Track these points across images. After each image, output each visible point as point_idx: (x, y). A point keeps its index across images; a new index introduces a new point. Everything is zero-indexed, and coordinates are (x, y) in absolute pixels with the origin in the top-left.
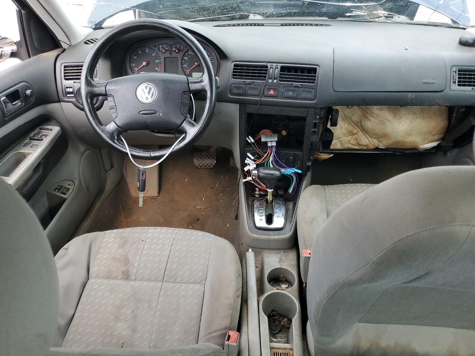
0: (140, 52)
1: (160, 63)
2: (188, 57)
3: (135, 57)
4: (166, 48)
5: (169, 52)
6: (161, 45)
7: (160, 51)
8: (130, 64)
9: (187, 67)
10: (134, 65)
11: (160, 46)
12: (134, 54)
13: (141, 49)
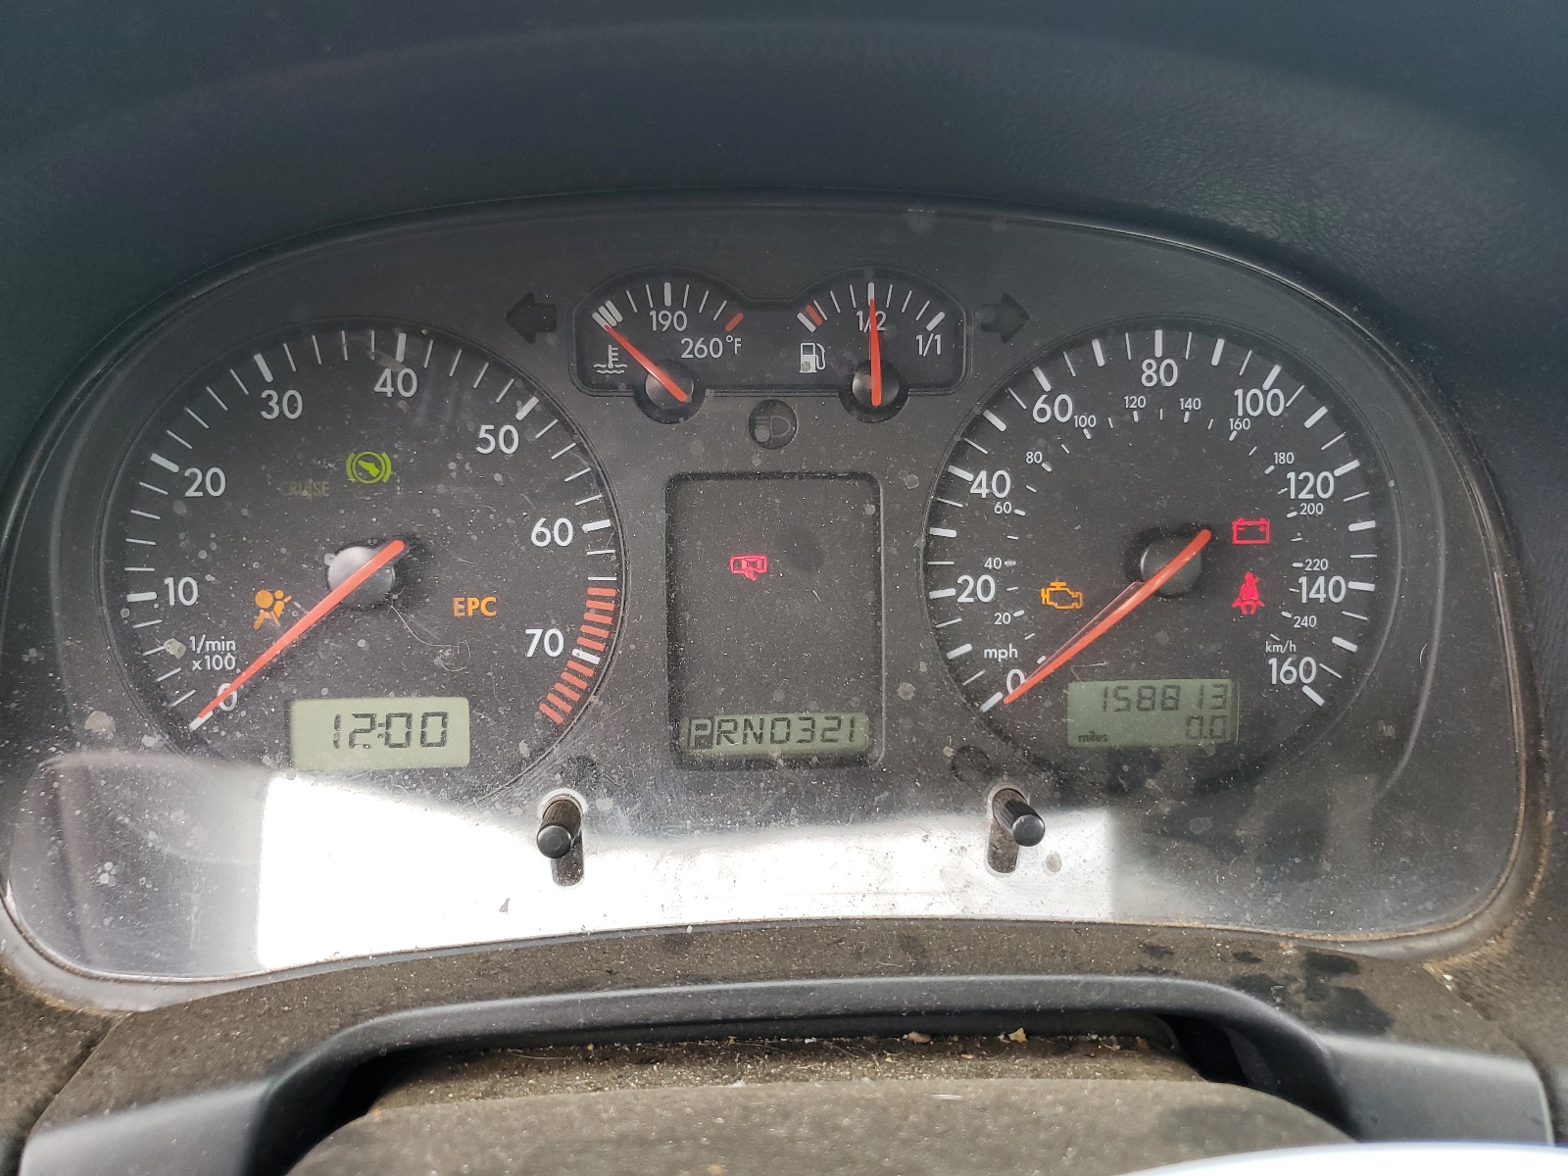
0: (283, 406)
1: (599, 565)
2: (1024, 474)
3: (208, 482)
4: (695, 349)
5: (746, 405)
6: (623, 306)
7: (606, 386)
8: (120, 585)
9: (1004, 602)
10: (183, 590)
11: (608, 316)
12: (190, 430)
13: (304, 355)
